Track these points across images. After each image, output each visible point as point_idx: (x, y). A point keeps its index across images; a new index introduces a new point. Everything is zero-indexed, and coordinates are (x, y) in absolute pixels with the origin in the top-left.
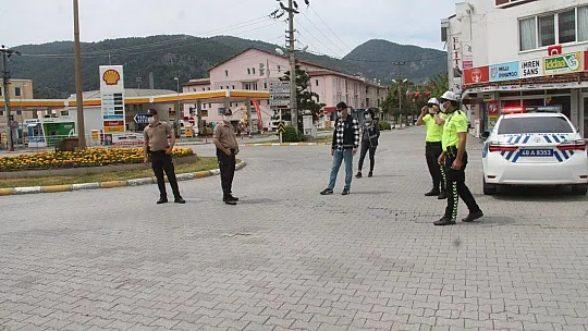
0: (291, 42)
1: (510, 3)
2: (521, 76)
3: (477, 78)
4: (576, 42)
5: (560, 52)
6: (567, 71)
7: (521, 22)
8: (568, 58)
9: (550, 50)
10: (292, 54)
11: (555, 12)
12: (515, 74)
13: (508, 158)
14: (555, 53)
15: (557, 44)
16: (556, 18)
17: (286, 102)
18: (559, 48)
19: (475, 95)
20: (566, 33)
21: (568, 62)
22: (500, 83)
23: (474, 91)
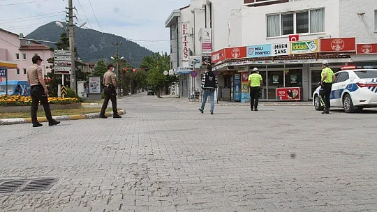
0: (71, 17)
1: (255, 3)
2: (273, 54)
3: (237, 55)
4: (309, 33)
5: (297, 39)
6: (308, 51)
7: (268, 16)
8: (309, 43)
9: (290, 37)
10: (71, 28)
11: (294, 12)
12: (268, 52)
13: (372, 90)
14: (294, 40)
15: (295, 33)
16: (295, 16)
17: (68, 69)
18: (297, 37)
19: (232, 67)
20: (301, 27)
21: (309, 46)
22: (256, 59)
23: (233, 64)
